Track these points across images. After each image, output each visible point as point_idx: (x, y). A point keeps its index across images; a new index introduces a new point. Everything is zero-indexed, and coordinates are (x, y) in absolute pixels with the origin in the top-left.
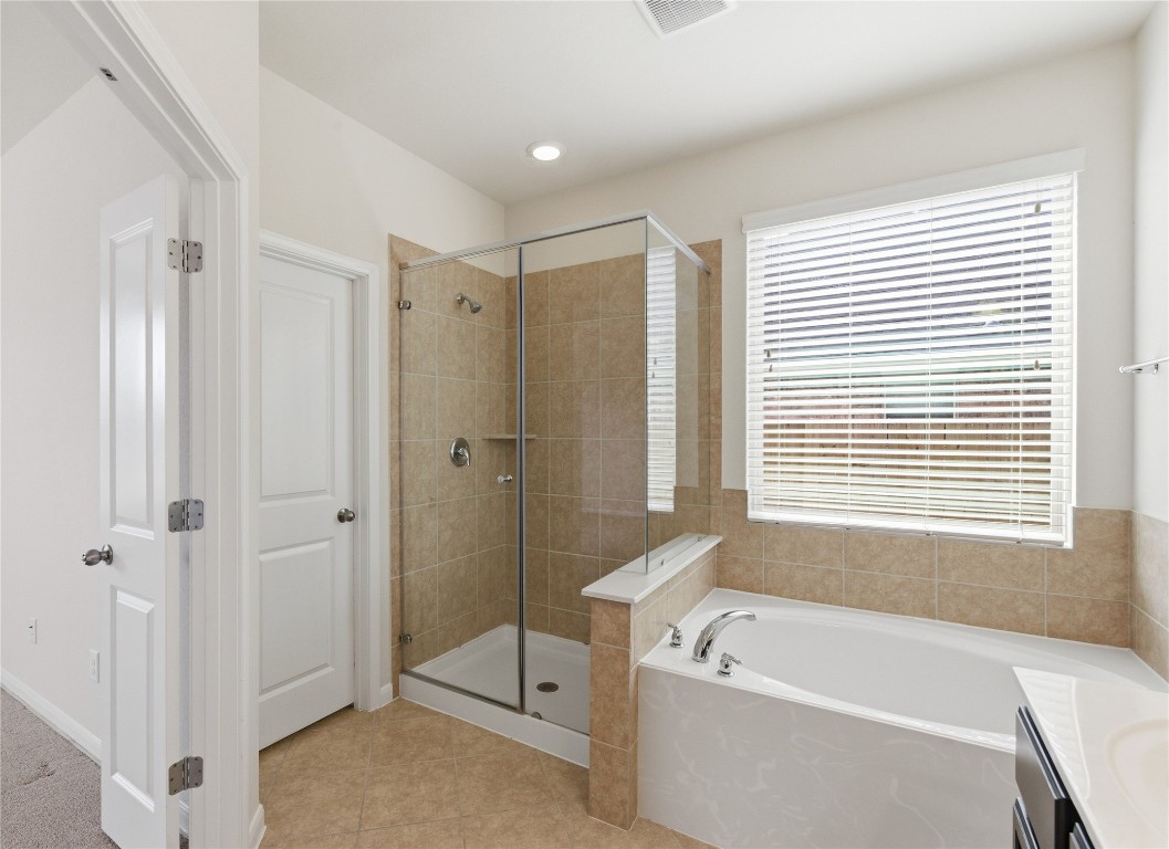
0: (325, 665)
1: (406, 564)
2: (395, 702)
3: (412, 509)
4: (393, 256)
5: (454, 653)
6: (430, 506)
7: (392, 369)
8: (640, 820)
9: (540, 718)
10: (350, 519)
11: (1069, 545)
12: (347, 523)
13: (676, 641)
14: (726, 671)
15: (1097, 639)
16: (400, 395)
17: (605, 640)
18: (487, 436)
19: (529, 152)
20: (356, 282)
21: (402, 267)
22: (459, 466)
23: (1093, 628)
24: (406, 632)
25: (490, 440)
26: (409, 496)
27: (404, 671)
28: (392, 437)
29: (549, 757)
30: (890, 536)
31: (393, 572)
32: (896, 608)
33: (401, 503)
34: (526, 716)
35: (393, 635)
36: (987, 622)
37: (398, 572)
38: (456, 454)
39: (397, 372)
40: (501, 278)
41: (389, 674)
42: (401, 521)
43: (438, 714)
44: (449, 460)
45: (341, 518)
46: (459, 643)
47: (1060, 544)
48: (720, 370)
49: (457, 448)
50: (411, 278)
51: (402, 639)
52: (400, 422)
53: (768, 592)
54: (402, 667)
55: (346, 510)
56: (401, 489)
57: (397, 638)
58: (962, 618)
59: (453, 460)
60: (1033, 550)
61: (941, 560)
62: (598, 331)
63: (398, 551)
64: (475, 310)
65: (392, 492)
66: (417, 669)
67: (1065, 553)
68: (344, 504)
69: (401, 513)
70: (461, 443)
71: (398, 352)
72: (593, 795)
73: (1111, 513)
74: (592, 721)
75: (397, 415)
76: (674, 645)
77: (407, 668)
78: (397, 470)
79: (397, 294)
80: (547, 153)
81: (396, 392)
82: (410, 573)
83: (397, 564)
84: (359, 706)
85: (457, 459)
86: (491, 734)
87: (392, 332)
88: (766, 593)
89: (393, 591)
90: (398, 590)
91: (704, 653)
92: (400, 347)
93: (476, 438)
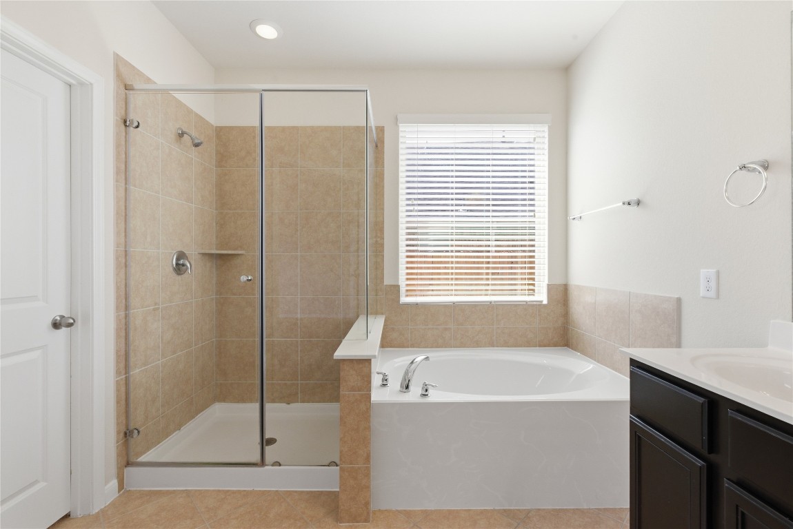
0: (36, 482)
1: (132, 364)
2: (119, 496)
3: (137, 313)
4: (119, 76)
5: (175, 436)
6: (154, 310)
7: (117, 181)
8: (374, 512)
9: (280, 465)
10: (70, 325)
11: (545, 302)
12: (64, 329)
13: (385, 383)
14: (426, 393)
15: (555, 345)
16: (126, 206)
17: (353, 389)
18: (203, 251)
19: (252, 26)
20: (75, 89)
21: (128, 88)
22: (179, 274)
23: (554, 340)
24: (131, 427)
25: (204, 254)
26: (135, 301)
27: (129, 464)
28: (118, 245)
29: (290, 493)
30: (474, 306)
31: (118, 373)
32: (477, 344)
33: (127, 308)
34: (266, 467)
35: (118, 433)
36: (516, 345)
37: (123, 372)
38: (177, 264)
39: (123, 184)
40: (212, 126)
41: (113, 470)
42: (127, 324)
43: (174, 492)
44: (171, 269)
45: (56, 325)
46: (179, 427)
47: (542, 301)
48: (383, 209)
49: (178, 259)
50: (137, 100)
51: (127, 435)
52: (125, 232)
53: (412, 346)
54: (127, 460)
55: (62, 317)
56: (126, 294)
57: (122, 435)
58: (506, 344)
59: (175, 269)
60: (533, 305)
61: (497, 315)
62: (297, 175)
63: (123, 352)
64: (197, 145)
65: (118, 298)
66: (143, 459)
67: (545, 305)
68: (59, 310)
69: (126, 316)
70: (181, 256)
71: (124, 166)
72: (342, 507)
73: (560, 285)
74: (341, 452)
75: (122, 225)
76: (384, 385)
77: (133, 459)
78: (122, 275)
79: (123, 112)
80: (267, 31)
81: (122, 203)
82: (135, 372)
83: (122, 365)
84: (79, 512)
85: (179, 268)
86: (234, 492)
87: (118, 146)
88: (411, 347)
89: (118, 390)
90: (123, 389)
91: (407, 387)
92: (126, 162)
93: (193, 252)
